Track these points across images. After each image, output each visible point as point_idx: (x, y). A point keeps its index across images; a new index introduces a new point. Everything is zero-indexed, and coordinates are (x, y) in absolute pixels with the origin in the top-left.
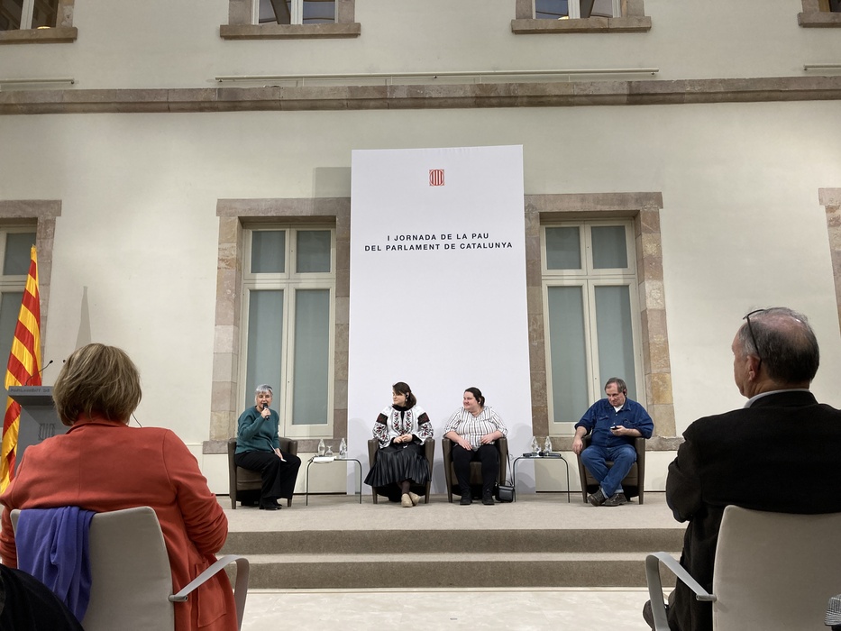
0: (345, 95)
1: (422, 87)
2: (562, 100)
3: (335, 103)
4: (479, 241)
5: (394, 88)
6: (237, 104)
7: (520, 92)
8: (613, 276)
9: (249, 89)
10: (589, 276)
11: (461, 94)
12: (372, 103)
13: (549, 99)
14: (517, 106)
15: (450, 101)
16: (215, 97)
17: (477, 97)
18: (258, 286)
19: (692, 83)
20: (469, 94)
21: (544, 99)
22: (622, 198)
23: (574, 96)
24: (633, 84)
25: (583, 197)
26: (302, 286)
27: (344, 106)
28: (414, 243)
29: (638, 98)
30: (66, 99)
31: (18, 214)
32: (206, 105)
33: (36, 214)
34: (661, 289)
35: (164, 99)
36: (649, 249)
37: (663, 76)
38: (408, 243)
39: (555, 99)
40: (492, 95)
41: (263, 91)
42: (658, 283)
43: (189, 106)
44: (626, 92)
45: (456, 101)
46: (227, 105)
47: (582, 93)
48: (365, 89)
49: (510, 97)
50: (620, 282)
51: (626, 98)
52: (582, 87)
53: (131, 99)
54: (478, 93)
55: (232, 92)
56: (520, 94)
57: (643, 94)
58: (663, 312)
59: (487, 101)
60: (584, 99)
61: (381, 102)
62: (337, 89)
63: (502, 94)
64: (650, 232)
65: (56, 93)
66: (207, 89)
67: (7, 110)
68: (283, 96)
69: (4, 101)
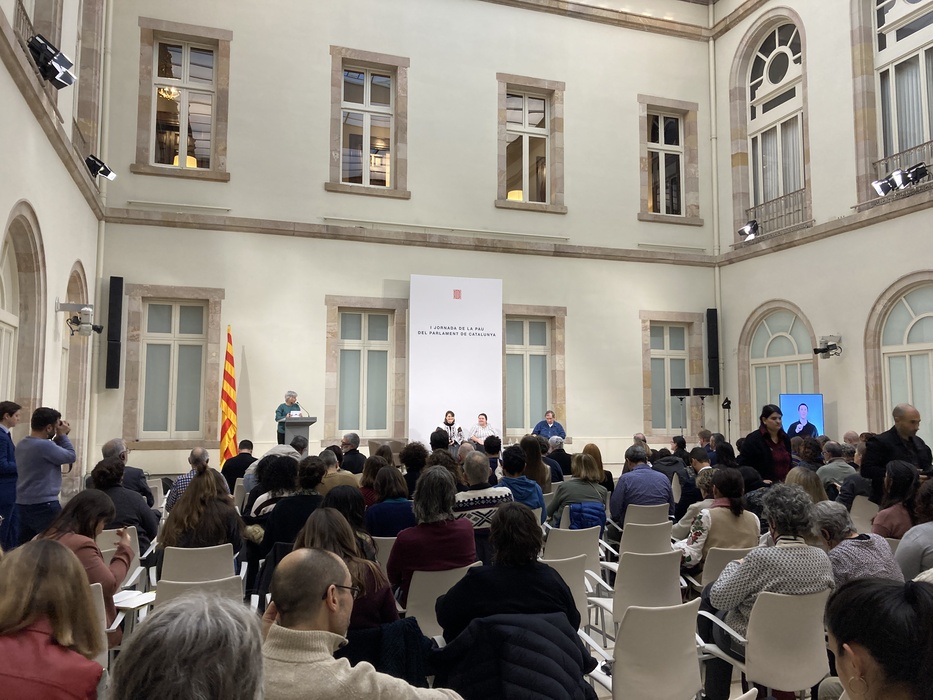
0: (402, 238)
1: (446, 236)
2: (520, 251)
3: (395, 241)
4: (478, 332)
5: (431, 235)
6: (338, 236)
8: (539, 350)
9: (346, 228)
10: (527, 349)
11: (467, 243)
12: (417, 243)
13: (514, 250)
14: (497, 252)
15: (461, 246)
16: (324, 231)
17: (476, 245)
18: (346, 348)
19: (586, 248)
20: (471, 243)
21: (511, 250)
22: (547, 309)
23: (527, 249)
24: (557, 245)
25: (528, 307)
26: (371, 349)
27: (401, 243)
28: (445, 331)
29: (558, 253)
30: (227, 223)
31: (196, 296)
32: (318, 235)
33: (208, 297)
34: (564, 360)
36: (559, 338)
37: (572, 242)
38: (441, 331)
39: (517, 250)
40: (484, 245)
41: (354, 229)
42: (562, 357)
43: (307, 234)
44: (552, 250)
45: (464, 246)
46: (331, 236)
48: (414, 234)
49: (494, 247)
50: (542, 353)
51: (553, 253)
52: (531, 244)
53: (270, 227)
54: (477, 243)
55: (335, 228)
56: (499, 246)
57: (561, 252)
58: (564, 372)
59: (481, 247)
60: (532, 251)
61: (423, 243)
62: (398, 233)
63: (489, 245)
64: (559, 328)
65: (220, 218)
66: (319, 225)
67: (185, 225)
68: (366, 234)
69: (184, 220)
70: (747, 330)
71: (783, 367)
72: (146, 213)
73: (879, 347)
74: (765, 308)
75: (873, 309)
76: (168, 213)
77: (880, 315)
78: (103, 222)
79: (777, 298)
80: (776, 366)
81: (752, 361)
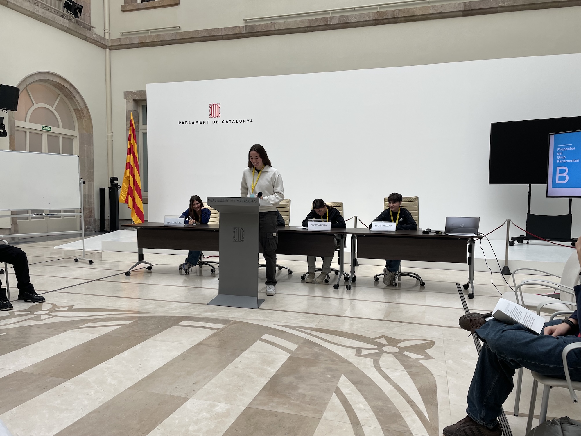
0: (306, 25)
1: (346, 16)
2: (424, 17)
3: (301, 29)
5: (331, 18)
6: (255, 34)
7: (399, 15)
9: (259, 25)
11: (367, 19)
12: (321, 28)
13: (416, 17)
14: (398, 23)
15: (361, 23)
16: (243, 31)
17: (376, 20)
20: (371, 18)
21: (413, 18)
23: (431, 14)
24: (467, 4)
27: (306, 30)
29: (469, 12)
30: (178, 38)
32: (240, 35)
35: (220, 34)
39: (420, 17)
40: (384, 18)
41: (266, 25)
43: (232, 36)
44: (462, 9)
45: (365, 23)
46: (249, 34)
47: (436, 12)
48: (317, 19)
49: (395, 18)
51: (462, 13)
52: (436, 8)
53: (205, 35)
54: (377, 17)
55: (252, 27)
56: (400, 16)
57: (472, 10)
59: (381, 21)
60: (437, 15)
61: (325, 27)
62: (302, 21)
63: (390, 17)
65: (173, 34)
66: (239, 27)
67: (153, 44)
68: (276, 27)
69: (151, 40)
72: (130, 39)
76: (142, 37)
78: (108, 50)
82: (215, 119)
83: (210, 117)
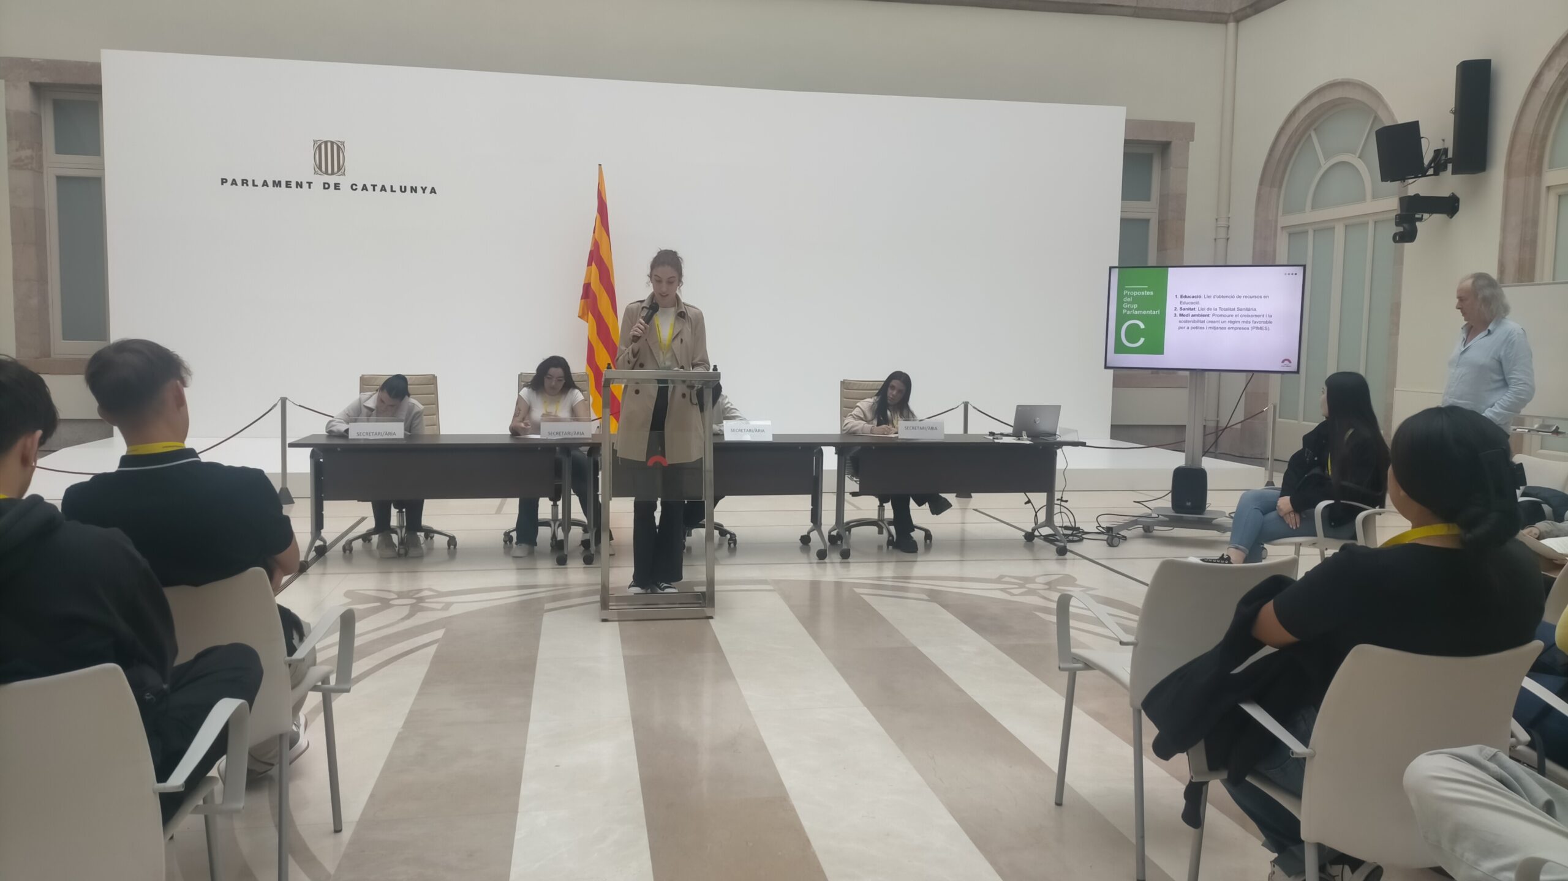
70: (1277, 154)
71: (1340, 231)
73: (1539, 173)
74: (1315, 103)
75: (1536, 82)
77: (1550, 95)
79: (1340, 76)
80: (1324, 229)
81: (1284, 221)
82: (332, 180)
83: (315, 173)
